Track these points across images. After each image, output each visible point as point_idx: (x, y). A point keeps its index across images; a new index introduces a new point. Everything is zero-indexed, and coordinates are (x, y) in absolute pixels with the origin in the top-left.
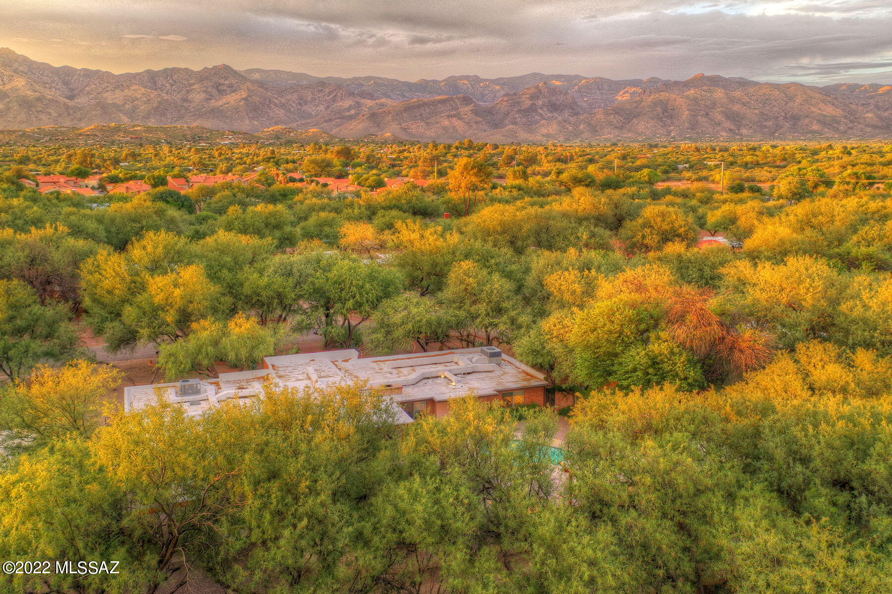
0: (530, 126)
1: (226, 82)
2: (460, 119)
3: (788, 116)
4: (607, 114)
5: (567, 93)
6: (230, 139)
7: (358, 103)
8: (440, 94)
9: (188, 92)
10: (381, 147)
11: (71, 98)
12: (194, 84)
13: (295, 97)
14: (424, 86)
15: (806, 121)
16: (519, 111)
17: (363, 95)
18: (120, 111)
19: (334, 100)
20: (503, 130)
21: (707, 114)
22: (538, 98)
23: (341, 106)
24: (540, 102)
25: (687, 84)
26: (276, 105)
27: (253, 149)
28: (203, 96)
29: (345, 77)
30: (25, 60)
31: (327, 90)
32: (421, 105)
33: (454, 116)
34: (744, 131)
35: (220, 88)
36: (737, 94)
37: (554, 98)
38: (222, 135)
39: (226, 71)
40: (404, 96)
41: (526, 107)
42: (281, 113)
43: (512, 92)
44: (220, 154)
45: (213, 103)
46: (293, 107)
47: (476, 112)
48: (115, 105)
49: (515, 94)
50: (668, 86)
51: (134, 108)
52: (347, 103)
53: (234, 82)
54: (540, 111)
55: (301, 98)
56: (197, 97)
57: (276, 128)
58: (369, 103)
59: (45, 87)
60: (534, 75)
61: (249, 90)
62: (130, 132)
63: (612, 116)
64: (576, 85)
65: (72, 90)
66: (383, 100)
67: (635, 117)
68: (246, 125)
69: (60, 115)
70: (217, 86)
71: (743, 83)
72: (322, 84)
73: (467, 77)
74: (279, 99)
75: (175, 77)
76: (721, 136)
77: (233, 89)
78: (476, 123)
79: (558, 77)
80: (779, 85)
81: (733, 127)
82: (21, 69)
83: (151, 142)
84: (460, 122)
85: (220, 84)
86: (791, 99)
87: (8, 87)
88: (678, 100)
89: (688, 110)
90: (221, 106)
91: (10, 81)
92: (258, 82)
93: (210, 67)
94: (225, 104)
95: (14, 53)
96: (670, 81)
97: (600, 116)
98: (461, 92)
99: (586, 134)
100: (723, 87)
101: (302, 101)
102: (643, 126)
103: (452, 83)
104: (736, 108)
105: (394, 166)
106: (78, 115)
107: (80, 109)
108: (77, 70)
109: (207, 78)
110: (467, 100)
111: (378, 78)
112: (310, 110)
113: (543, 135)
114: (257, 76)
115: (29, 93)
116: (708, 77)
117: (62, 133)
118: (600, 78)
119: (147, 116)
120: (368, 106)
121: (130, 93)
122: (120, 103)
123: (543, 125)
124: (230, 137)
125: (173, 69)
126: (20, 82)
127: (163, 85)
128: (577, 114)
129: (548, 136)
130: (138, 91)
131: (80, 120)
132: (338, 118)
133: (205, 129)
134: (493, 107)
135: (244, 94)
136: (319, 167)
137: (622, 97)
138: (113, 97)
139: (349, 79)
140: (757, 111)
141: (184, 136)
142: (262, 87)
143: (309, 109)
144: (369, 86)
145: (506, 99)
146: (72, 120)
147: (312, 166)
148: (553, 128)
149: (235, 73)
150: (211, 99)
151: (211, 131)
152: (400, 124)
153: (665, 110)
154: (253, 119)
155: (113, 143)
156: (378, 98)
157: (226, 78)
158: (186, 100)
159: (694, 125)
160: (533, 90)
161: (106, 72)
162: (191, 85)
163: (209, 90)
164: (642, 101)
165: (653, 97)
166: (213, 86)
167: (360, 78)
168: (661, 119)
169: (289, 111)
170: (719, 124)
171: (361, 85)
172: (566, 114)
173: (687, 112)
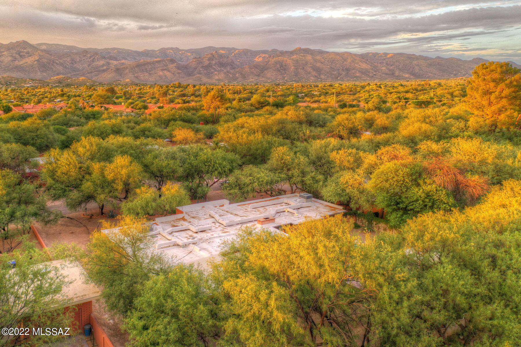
0: (209, 75)
1: (25, 51)
2: (169, 71)
3: (344, 69)
4: (250, 68)
5: (228, 57)
6: (31, 84)
7: (108, 62)
8: (156, 58)
10: (125, 87)
12: (4, 52)
13: (69, 59)
14: (146, 53)
15: (353, 71)
16: (202, 67)
17: (111, 58)
19: (93, 61)
20: (194, 77)
21: (303, 68)
22: (213, 60)
23: (97, 64)
24: (214, 62)
25: (292, 53)
26: (57, 64)
27: (47, 89)
29: (99, 48)
31: (89, 55)
32: (145, 64)
33: (165, 70)
34: (323, 77)
35: (21, 54)
36: (318, 57)
37: (221, 60)
38: (25, 82)
39: (25, 44)
40: (135, 59)
41: (206, 64)
42: (60, 68)
43: (198, 57)
44: (28, 93)
45: (17, 63)
46: (68, 65)
47: (178, 68)
49: (200, 58)
50: (282, 53)
52: (102, 62)
53: (30, 50)
54: (214, 67)
55: (72, 60)
56: (6, 59)
57: (58, 77)
58: (115, 62)
60: (210, 48)
61: (40, 55)
63: (253, 70)
64: (233, 53)
66: (123, 61)
67: (266, 70)
68: (39, 75)
70: (19, 53)
71: (321, 52)
72: (85, 52)
73: (172, 49)
74: (59, 60)
76: (311, 79)
77: (29, 54)
78: (178, 73)
79: (223, 49)
80: (339, 53)
81: (317, 75)
84: (168, 73)
85: (21, 52)
86: (345, 60)
88: (288, 61)
89: (294, 66)
90: (22, 65)
92: (45, 51)
93: (14, 41)
94: (24, 63)
96: (283, 51)
97: (247, 69)
98: (168, 57)
99: (240, 79)
100: (312, 54)
101: (73, 62)
102: (270, 74)
103: (163, 51)
104: (318, 65)
105: (140, 97)
109: (12, 48)
110: (172, 61)
111: (119, 49)
112: (78, 67)
113: (216, 80)
114: (44, 47)
116: (303, 49)
118: (246, 49)
120: (114, 64)
123: (216, 74)
124: (30, 82)
128: (234, 68)
129: (219, 80)
132: (96, 71)
133: (14, 78)
134: (188, 65)
135: (37, 58)
136: (103, 99)
137: (258, 59)
139: (102, 49)
140: (328, 67)
142: (48, 54)
144: (114, 53)
145: (194, 60)
147: (98, 98)
148: (222, 76)
149: (31, 46)
150: (15, 60)
151: (18, 79)
152: (134, 74)
153: (281, 66)
154: (43, 72)
156: (120, 60)
157: (25, 48)
159: (297, 74)
160: (210, 56)
162: (1, 52)
163: (14, 55)
164: (269, 61)
165: (275, 59)
166: (16, 53)
167: (108, 49)
168: (279, 71)
169: (66, 67)
170: (310, 73)
171: (109, 53)
172: (228, 68)
173: (293, 67)
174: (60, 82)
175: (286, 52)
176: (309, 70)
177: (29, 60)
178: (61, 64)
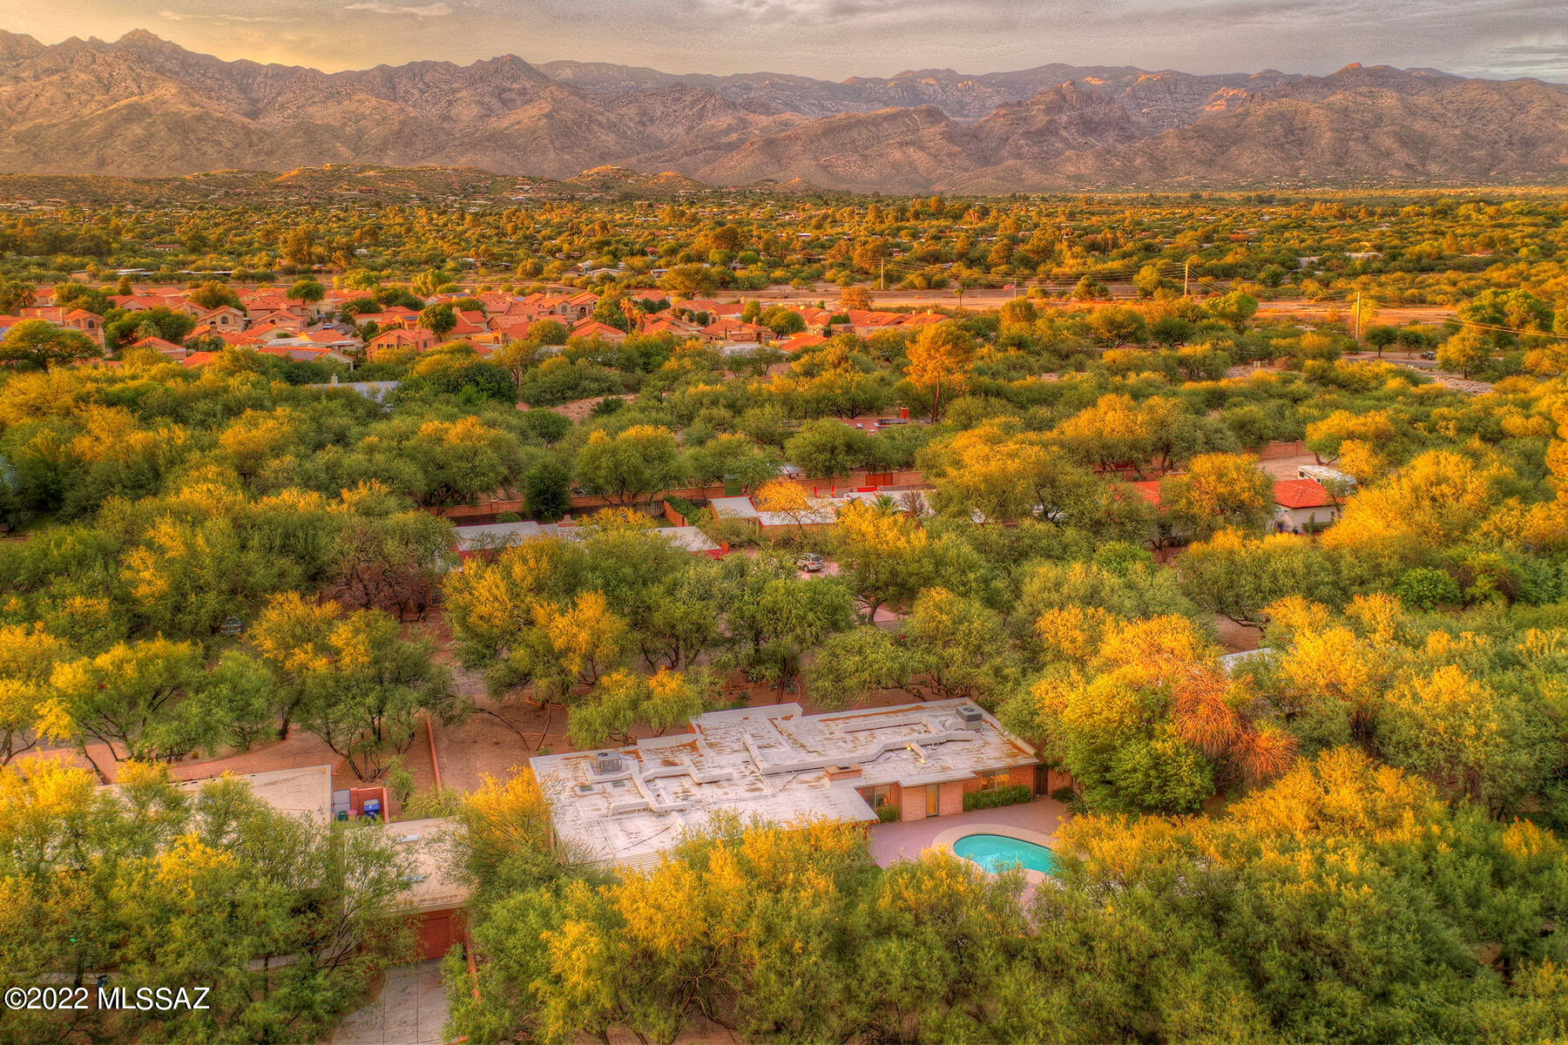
0: (1045, 161)
1: (515, 86)
2: (922, 148)
3: (1515, 139)
4: (1183, 137)
5: (1111, 101)
6: (527, 192)
7: (743, 121)
8: (886, 104)
9: (450, 103)
10: (784, 207)
11: (254, 115)
12: (460, 90)
13: (633, 111)
14: (857, 89)
15: (1548, 149)
16: (1027, 134)
17: (750, 106)
18: (336, 137)
19: (701, 116)
20: (998, 168)
21: (1366, 138)
22: (1060, 110)
23: (713, 126)
24: (1064, 118)
25: (1329, 83)
26: (600, 124)
27: (567, 214)
28: (475, 110)
29: (720, 74)
30: (176, 49)
31: (689, 99)
32: (849, 126)
33: (911, 143)
34: (1433, 168)
35: (506, 95)
36: (1423, 100)
37: (1088, 110)
38: (512, 184)
39: (513, 66)
40: (823, 107)
41: (1039, 125)
42: (610, 139)
43: (1013, 99)
45: (495, 124)
46: (629, 128)
47: (950, 137)
48: (328, 128)
49: (1019, 103)
50: (1297, 85)
51: (361, 133)
52: (724, 120)
53: (528, 85)
54: (1064, 134)
55: (643, 113)
56: (466, 112)
57: (602, 168)
58: (763, 120)
59: (210, 98)
60: (1055, 67)
61: (554, 100)
62: (359, 182)
63: (1193, 143)
64: (1127, 85)
65: (255, 102)
66: (787, 116)
67: (1234, 143)
68: (550, 163)
69: (236, 146)
70: (500, 93)
71: (1435, 81)
72: (678, 88)
73: (933, 73)
74: (607, 114)
75: (428, 78)
76: (1391, 176)
77: (526, 97)
78: (950, 155)
79: (1096, 71)
80: (1499, 83)
81: (1413, 161)
82: (169, 65)
83: (394, 199)
84: (921, 154)
85: (504, 90)
86: (1521, 108)
87: (148, 98)
88: (1313, 111)
89: (1332, 129)
90: (507, 128)
91: (151, 87)
92: (569, 85)
93: (487, 59)
94: (513, 124)
95: (156, 38)
96: (1299, 76)
97: (1171, 143)
98: (922, 101)
99: (1147, 175)
100: (1399, 88)
101: (646, 118)
102: (1247, 159)
103: (908, 84)
104: (1419, 125)
106: (267, 145)
107: (269, 135)
108: (260, 67)
109: (481, 79)
110: (933, 115)
111: (779, 76)
112: (659, 133)
113: (1068, 177)
114: (567, 74)
115: (184, 107)
116: (1368, 70)
117: (245, 182)
118: (1172, 72)
119: (382, 148)
120: (760, 125)
121: (352, 107)
122: (336, 124)
123: (1069, 159)
124: (527, 187)
125: (424, 63)
126: (167, 91)
127: (407, 92)
128: (1130, 138)
129: (1078, 178)
130: (366, 103)
131: (270, 153)
132: (709, 148)
133: (483, 172)
134: (981, 127)
135: (546, 107)
137: (1214, 108)
138: (324, 114)
139: (726, 78)
140: (1457, 132)
141: (448, 185)
142: (578, 94)
143: (660, 131)
144: (761, 89)
145: (1003, 112)
146: (257, 154)
148: (1087, 165)
149: (530, 71)
150: (489, 116)
151: (493, 176)
152: (816, 158)
153: (1290, 131)
154: (562, 149)
155: (330, 200)
156: (778, 112)
157: (515, 79)
158: (446, 118)
159: (1340, 159)
160: (1051, 96)
161: (311, 70)
162: (454, 91)
163: (486, 100)
164: (1247, 113)
165: (1266, 106)
166: (492, 94)
167: (746, 75)
168: (1281, 147)
169: (623, 135)
170: (1388, 155)
171: (748, 88)
172: (1111, 138)
173: (1328, 134)
174: (606, 187)
175: (1310, 81)
176: (1388, 142)
177: (526, 116)
178: (612, 126)
